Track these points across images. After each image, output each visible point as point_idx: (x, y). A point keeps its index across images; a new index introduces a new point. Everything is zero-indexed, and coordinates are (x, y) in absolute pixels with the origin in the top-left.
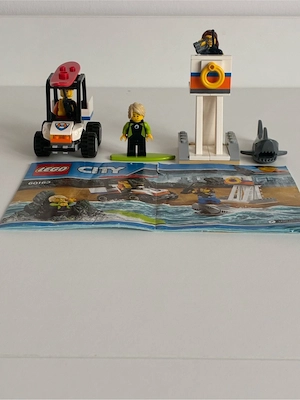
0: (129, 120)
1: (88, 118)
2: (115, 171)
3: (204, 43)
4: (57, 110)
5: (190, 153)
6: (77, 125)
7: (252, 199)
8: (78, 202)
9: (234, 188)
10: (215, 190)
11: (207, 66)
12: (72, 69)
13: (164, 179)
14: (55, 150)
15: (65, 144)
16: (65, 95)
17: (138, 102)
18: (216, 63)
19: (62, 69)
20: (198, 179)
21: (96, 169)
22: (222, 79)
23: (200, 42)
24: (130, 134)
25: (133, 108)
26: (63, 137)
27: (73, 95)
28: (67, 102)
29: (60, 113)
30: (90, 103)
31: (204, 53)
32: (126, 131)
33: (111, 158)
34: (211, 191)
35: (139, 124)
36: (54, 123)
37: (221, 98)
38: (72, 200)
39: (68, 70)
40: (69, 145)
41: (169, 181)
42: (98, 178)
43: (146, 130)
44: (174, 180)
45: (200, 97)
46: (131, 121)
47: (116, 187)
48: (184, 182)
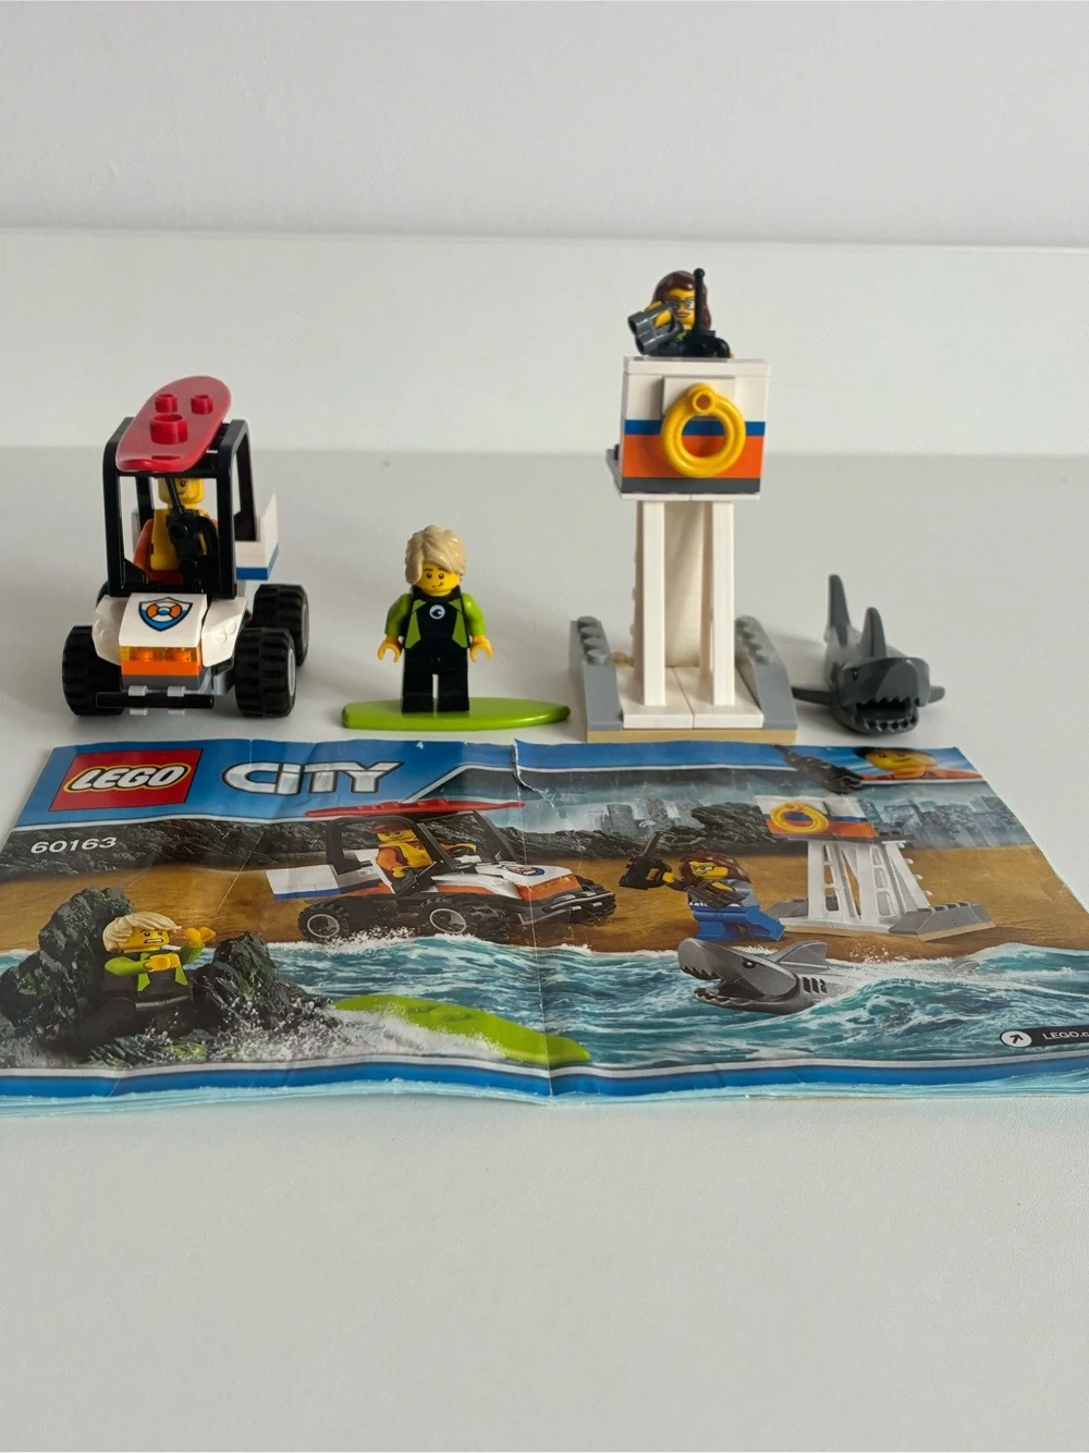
0: (407, 589)
1: (261, 573)
2: (365, 781)
3: (665, 316)
4: (145, 550)
5: (624, 703)
6: (219, 606)
7: (894, 911)
8: (224, 948)
9: (814, 857)
10: (746, 866)
11: (685, 397)
12: (200, 406)
13: (545, 815)
14: (139, 702)
15: (177, 682)
16: (173, 497)
17: (440, 526)
18: (715, 388)
19: (162, 402)
20: (673, 813)
21: (291, 773)
22: (737, 442)
23: (648, 313)
24: (414, 636)
25: (421, 545)
26: (170, 654)
27: (203, 497)
28: (183, 523)
29: (157, 561)
30: (267, 518)
31: (663, 350)
32: (398, 624)
33: (344, 720)
34: (733, 875)
35: (443, 601)
36: (135, 600)
37: (725, 508)
38: (196, 936)
39: (184, 409)
40: (193, 682)
41: (569, 826)
42: (298, 817)
43: (468, 621)
44: (584, 818)
45: (656, 508)
46: (418, 592)
47: (372, 863)
48: (623, 829)
